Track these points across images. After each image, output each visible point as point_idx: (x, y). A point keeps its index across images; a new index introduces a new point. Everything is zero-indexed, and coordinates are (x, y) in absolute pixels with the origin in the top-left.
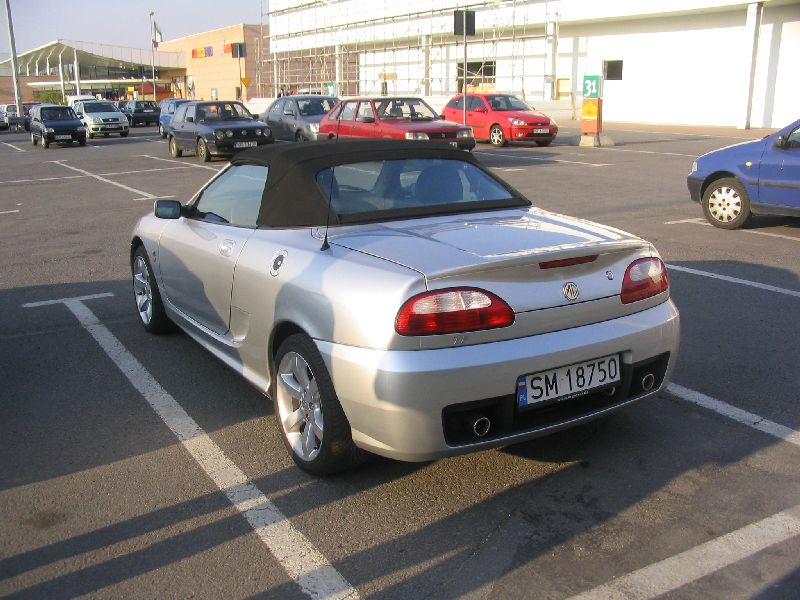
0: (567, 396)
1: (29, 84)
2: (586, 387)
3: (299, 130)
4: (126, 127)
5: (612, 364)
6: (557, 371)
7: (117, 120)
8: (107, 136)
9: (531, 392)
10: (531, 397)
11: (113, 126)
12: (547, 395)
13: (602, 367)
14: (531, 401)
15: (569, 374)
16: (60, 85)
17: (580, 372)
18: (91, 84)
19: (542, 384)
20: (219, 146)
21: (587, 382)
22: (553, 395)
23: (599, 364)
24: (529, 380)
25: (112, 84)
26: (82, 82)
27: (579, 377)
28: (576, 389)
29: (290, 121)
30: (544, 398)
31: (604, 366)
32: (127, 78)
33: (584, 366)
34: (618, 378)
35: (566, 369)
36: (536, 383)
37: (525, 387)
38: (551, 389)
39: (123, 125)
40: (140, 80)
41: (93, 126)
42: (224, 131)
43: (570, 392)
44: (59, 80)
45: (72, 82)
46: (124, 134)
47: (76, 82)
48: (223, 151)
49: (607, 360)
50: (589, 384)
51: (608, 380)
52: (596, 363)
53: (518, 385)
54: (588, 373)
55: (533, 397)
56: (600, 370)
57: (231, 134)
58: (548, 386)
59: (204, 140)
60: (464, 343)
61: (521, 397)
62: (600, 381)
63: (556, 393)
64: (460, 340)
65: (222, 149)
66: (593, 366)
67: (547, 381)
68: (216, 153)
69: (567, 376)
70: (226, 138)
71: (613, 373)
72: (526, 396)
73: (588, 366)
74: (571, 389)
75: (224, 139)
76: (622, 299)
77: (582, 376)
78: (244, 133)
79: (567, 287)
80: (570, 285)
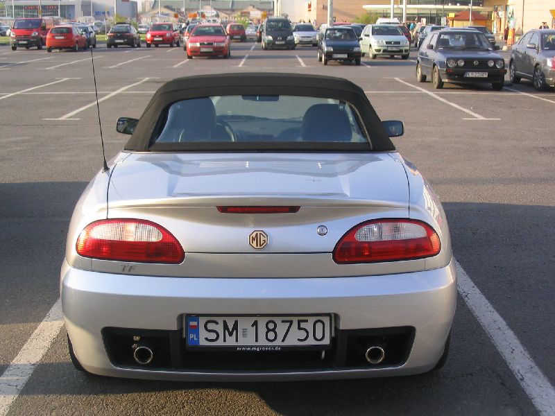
0: (251, 347)
1: (364, 7)
2: (278, 342)
3: (537, 64)
4: (406, 51)
5: (319, 326)
6: (239, 319)
7: (399, 43)
8: (392, 57)
9: (203, 334)
10: (203, 338)
11: (394, 49)
12: (225, 341)
13: (303, 325)
14: (203, 342)
15: (255, 324)
16: (390, 9)
17: (271, 326)
18: (418, 9)
19: (220, 328)
20: (450, 74)
21: (280, 337)
22: (231, 341)
23: (299, 322)
24: (202, 321)
25: (437, 10)
26: (409, 6)
27: (269, 330)
28: (263, 342)
29: (532, 53)
30: (220, 343)
31: (308, 326)
32: (452, 4)
33: (278, 320)
34: (327, 341)
35: (253, 320)
36: (210, 326)
37: (196, 328)
38: (231, 334)
39: (404, 49)
40: (465, 7)
41: (377, 48)
42: (456, 60)
43: (255, 344)
44: (390, 4)
45: (400, 6)
46: (405, 57)
47: (403, 6)
48: (451, 79)
49: (312, 320)
50: (283, 341)
51: (311, 341)
52: (295, 320)
53: (187, 324)
54: (282, 328)
55: (207, 339)
56: (299, 328)
57: (463, 64)
58: (226, 332)
59: (438, 68)
60: (132, 272)
61: (191, 336)
62: (299, 340)
63: (237, 341)
64: (127, 268)
65: (451, 77)
66: (291, 322)
67: (226, 327)
68: (447, 81)
69: (253, 326)
70: (457, 67)
71: (319, 336)
72: (198, 337)
73: (283, 322)
74: (257, 341)
75: (455, 67)
76: (334, 258)
77: (274, 330)
78: (476, 63)
79: (254, 235)
80: (259, 233)
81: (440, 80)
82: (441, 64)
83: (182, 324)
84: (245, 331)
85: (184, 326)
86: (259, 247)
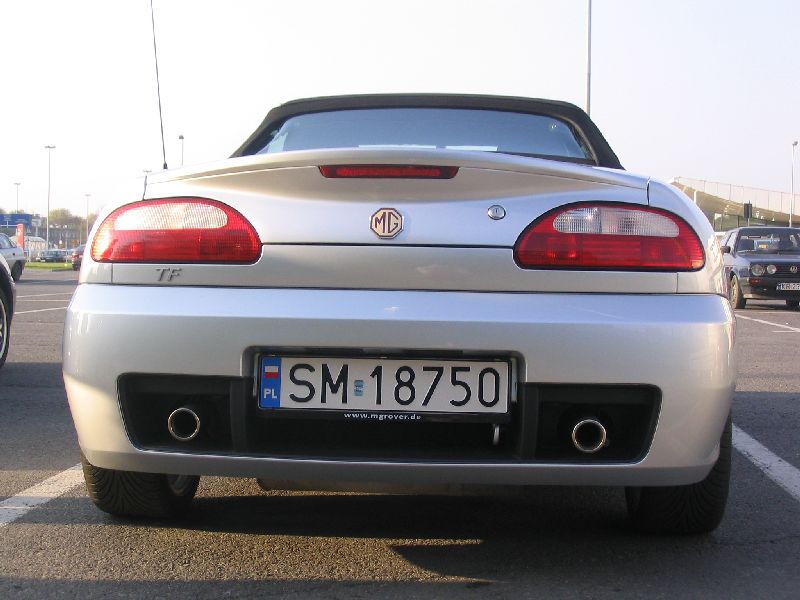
0: (369, 413)
2: (417, 406)
5: (489, 379)
6: (349, 361)
9: (288, 388)
10: (288, 396)
12: (323, 400)
13: (460, 376)
14: (286, 403)
15: (378, 372)
19: (316, 379)
20: (755, 286)
21: (420, 397)
22: (334, 402)
23: (455, 370)
24: (287, 364)
27: (401, 384)
28: (389, 404)
30: (315, 403)
31: (471, 378)
33: (417, 365)
34: (502, 408)
35: (373, 364)
36: (301, 374)
37: (277, 376)
38: (334, 390)
42: (764, 265)
43: (376, 407)
48: (757, 293)
49: (477, 367)
50: (425, 403)
51: (474, 406)
52: (448, 366)
53: (260, 369)
54: (423, 381)
55: (293, 397)
56: (455, 382)
57: (774, 271)
58: (328, 384)
59: (736, 278)
60: (175, 281)
61: (267, 392)
62: (453, 403)
63: (345, 400)
64: (168, 274)
65: (758, 290)
66: (440, 370)
67: (326, 377)
68: (751, 296)
69: (373, 376)
70: (766, 275)
71: (489, 397)
72: (278, 393)
73: (425, 369)
74: (379, 402)
75: (763, 276)
76: (516, 257)
77: (409, 384)
78: (793, 270)
79: (379, 215)
80: (387, 212)
81: (740, 294)
82: (743, 273)
83: (252, 372)
84: (359, 384)
85: (255, 374)
86: (386, 233)
